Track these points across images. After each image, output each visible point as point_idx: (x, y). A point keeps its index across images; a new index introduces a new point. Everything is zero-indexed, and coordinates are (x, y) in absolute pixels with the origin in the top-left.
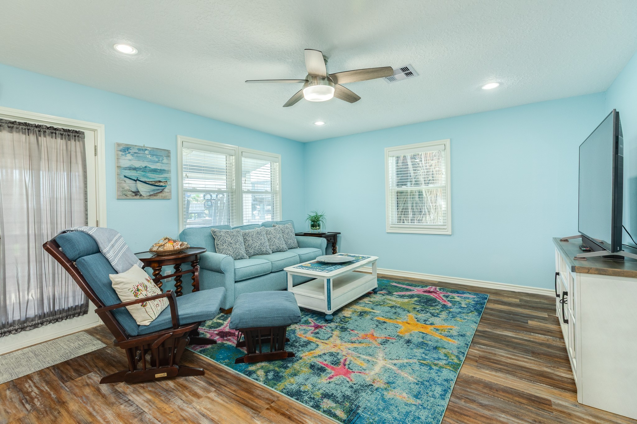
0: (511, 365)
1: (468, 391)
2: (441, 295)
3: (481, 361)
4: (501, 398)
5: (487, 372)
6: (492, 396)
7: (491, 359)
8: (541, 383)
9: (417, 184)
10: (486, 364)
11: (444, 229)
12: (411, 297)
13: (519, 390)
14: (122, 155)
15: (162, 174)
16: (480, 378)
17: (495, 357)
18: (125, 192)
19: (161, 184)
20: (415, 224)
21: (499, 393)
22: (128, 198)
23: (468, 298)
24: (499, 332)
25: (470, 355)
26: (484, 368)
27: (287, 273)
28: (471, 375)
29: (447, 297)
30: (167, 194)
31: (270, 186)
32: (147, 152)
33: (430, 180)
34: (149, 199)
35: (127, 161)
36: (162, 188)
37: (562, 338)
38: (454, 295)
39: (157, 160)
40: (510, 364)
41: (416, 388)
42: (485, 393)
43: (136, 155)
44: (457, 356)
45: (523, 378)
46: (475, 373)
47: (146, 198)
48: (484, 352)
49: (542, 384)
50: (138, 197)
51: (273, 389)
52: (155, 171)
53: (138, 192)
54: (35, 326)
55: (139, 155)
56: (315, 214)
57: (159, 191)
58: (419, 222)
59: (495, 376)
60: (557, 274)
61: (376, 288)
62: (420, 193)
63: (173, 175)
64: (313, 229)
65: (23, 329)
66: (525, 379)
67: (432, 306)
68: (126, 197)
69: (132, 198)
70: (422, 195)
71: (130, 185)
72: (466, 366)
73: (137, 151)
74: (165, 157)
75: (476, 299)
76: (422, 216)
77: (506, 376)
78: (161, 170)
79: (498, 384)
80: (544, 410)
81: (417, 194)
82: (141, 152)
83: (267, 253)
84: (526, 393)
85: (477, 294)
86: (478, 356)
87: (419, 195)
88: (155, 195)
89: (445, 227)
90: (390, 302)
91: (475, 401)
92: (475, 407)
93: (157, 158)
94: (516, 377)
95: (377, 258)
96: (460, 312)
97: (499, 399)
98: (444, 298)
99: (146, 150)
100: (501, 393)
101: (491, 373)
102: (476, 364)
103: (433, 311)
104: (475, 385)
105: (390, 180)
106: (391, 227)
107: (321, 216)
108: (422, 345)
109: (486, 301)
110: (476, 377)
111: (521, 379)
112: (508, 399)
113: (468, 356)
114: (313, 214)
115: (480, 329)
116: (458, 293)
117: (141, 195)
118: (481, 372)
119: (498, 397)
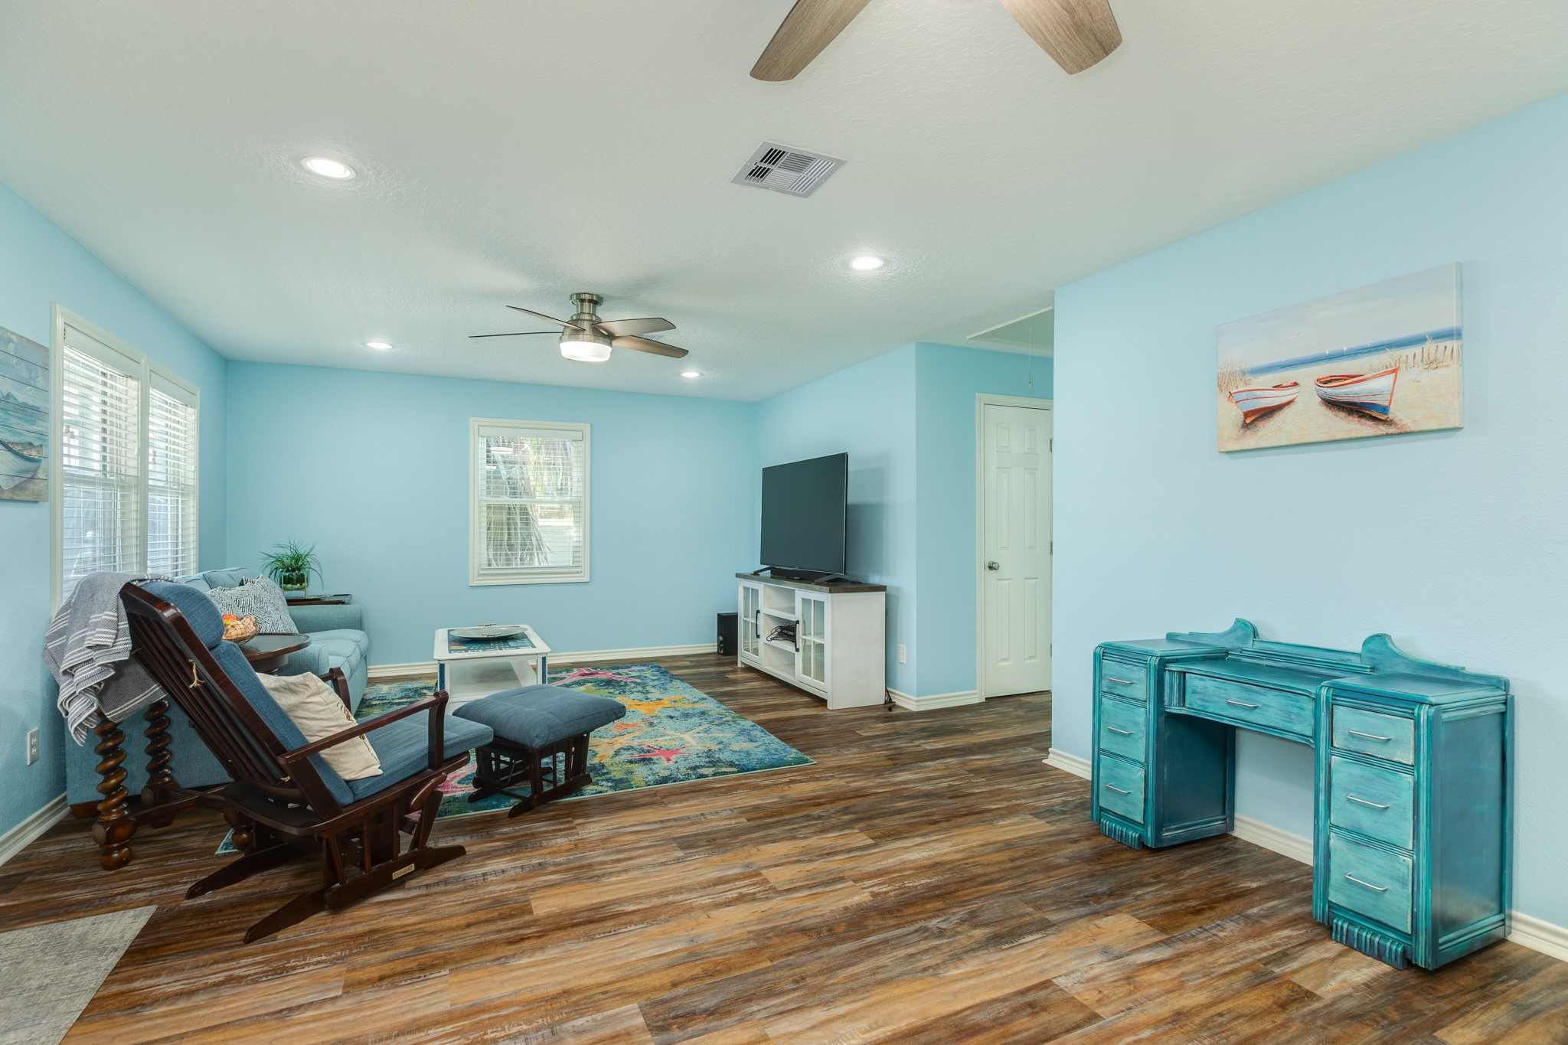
2: (609, 674)
11: (577, 573)
19: (33, 453)
30: (42, 486)
34: (11, 500)
44: (730, 712)
47: (6, 496)
64: (289, 590)
88: (22, 489)
89: (579, 570)
105: (480, 482)
106: (481, 575)
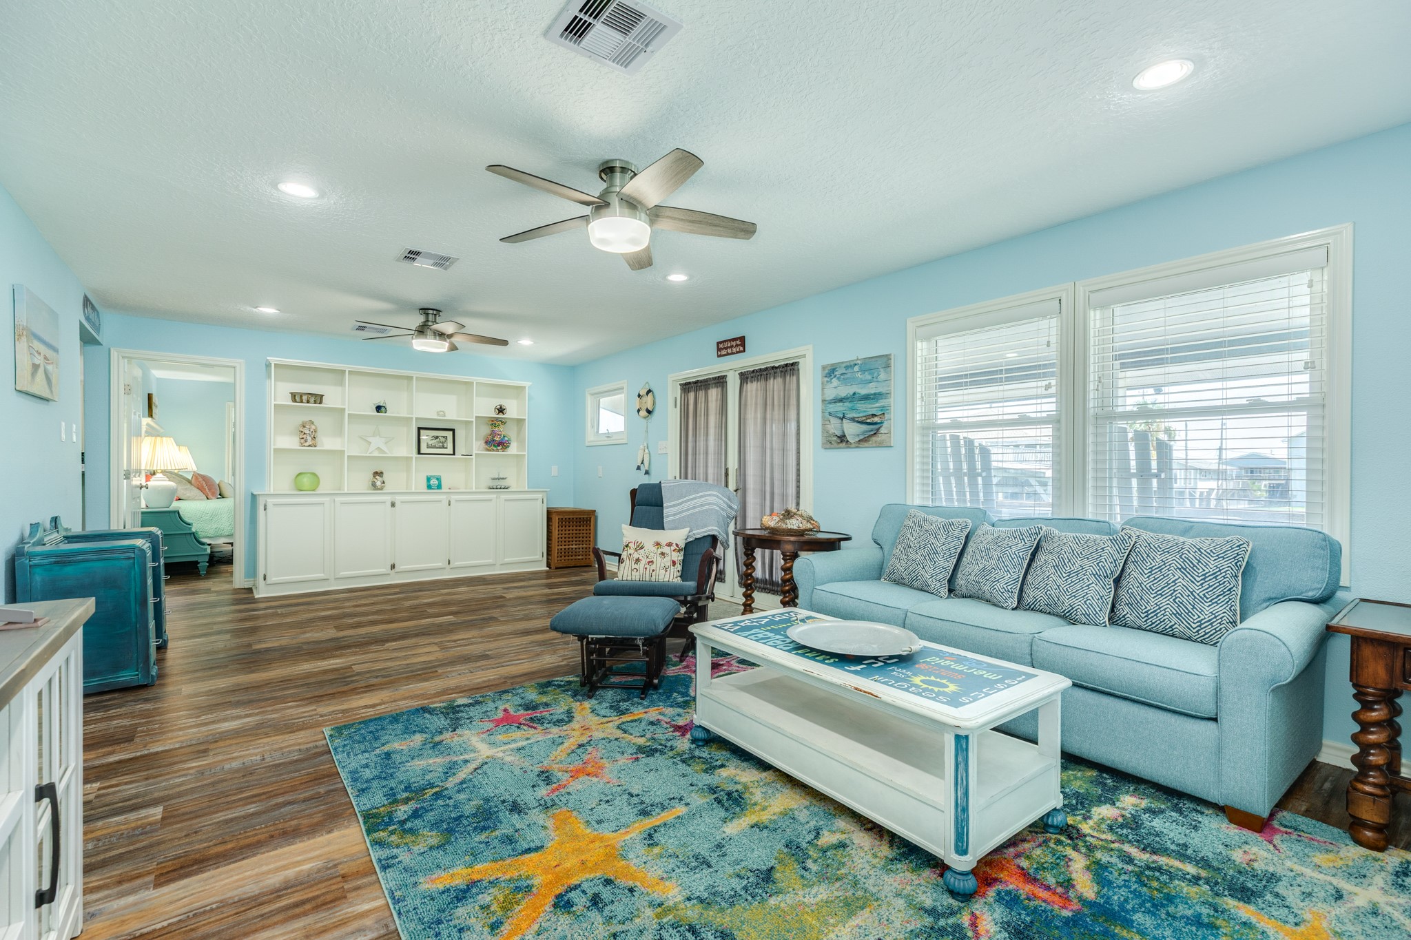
0: (254, 928)
1: (323, 805)
3: (334, 887)
4: (261, 828)
5: (307, 867)
6: (277, 822)
7: (313, 908)
8: (169, 925)
10: (320, 886)
13: (225, 865)
14: (827, 382)
15: (877, 402)
16: (314, 837)
17: (305, 927)
18: (829, 438)
19: (876, 419)
21: (267, 835)
22: (832, 446)
25: (371, 884)
26: (319, 871)
28: (336, 834)
30: (884, 437)
32: (856, 369)
34: (857, 447)
35: (837, 389)
36: (877, 426)
39: (870, 377)
40: (256, 931)
41: (397, 759)
42: (292, 819)
43: (842, 377)
45: (218, 908)
46: (329, 843)
47: (854, 445)
48: (343, 923)
49: (165, 924)
50: (844, 444)
52: (866, 398)
53: (844, 436)
55: (846, 376)
57: (872, 433)
59: (285, 868)
63: (893, 402)
66: (212, 910)
68: (831, 444)
69: (837, 446)
71: (834, 427)
72: (357, 848)
73: (844, 371)
74: (882, 370)
77: (261, 885)
78: (875, 394)
79: (273, 850)
80: (175, 859)
82: (850, 370)
84: (209, 870)
86: (348, 895)
88: (866, 441)
91: (304, 801)
92: (301, 796)
93: (870, 374)
94: (236, 899)
97: (263, 826)
99: (856, 365)
100: (262, 837)
101: (297, 869)
102: (343, 869)
104: (316, 820)
108: (485, 820)
110: (322, 835)
111: (221, 901)
112: (248, 834)
113: (374, 877)
117: (848, 441)
118: (321, 856)
119: (266, 827)
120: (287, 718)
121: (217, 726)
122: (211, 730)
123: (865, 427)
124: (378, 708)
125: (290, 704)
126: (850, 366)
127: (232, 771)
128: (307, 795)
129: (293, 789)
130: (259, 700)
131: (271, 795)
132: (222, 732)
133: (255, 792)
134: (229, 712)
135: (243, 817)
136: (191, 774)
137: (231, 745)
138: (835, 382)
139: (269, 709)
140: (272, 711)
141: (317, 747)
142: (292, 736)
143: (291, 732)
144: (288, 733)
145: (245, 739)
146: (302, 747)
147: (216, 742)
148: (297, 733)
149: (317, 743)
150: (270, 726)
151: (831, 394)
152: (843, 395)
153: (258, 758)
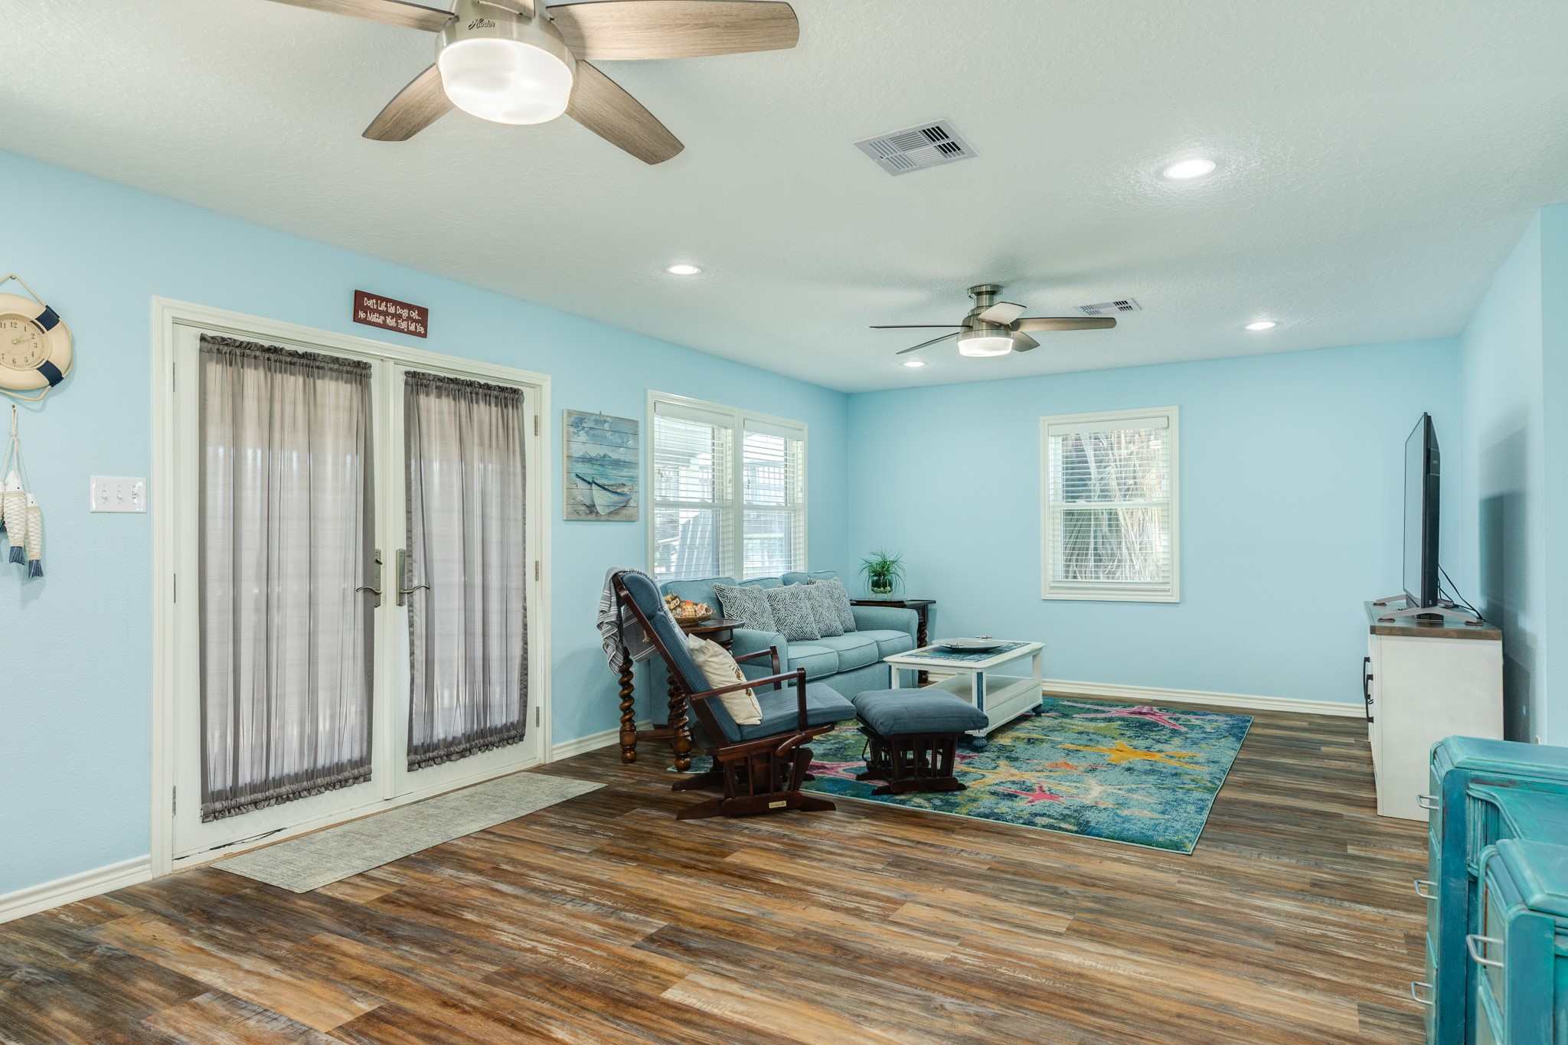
1: (1232, 809)
2: (1166, 718)
3: (1247, 786)
5: (1257, 795)
7: (1261, 785)
8: (1332, 803)
9: (1105, 495)
10: (1254, 788)
11: (1164, 591)
12: (1110, 720)
14: (573, 433)
15: (626, 470)
16: (1247, 800)
17: (1268, 782)
18: (577, 507)
19: (625, 490)
20: (1101, 580)
21: (1274, 809)
22: (580, 518)
23: (1216, 721)
24: (1272, 759)
25: (1229, 782)
26: (1251, 792)
27: (890, 667)
28: (1233, 797)
29: (1177, 720)
30: (633, 510)
31: (783, 494)
32: (606, 426)
33: (1128, 490)
34: (608, 521)
35: (583, 446)
36: (626, 498)
37: (1372, 763)
38: (1188, 717)
39: (619, 441)
40: (1290, 788)
41: (1160, 808)
42: (1256, 810)
43: (591, 432)
44: (1210, 782)
45: (1308, 799)
46: (1240, 796)
47: (603, 518)
48: (1251, 778)
50: (593, 517)
51: (953, 814)
52: (617, 464)
53: (594, 506)
54: (462, 754)
55: (595, 432)
56: (880, 559)
57: (622, 505)
58: (1108, 578)
59: (1269, 798)
60: (1367, 660)
61: (1040, 705)
62: (1113, 516)
63: (640, 471)
64: (876, 593)
65: (449, 757)
66: (1311, 800)
67: (1153, 731)
68: (577, 515)
69: (585, 517)
70: (1117, 519)
71: (583, 493)
72: (1226, 791)
73: (593, 426)
74: (631, 436)
75: (1231, 722)
76: (1116, 563)
77: (1283, 798)
78: (624, 461)
79: (1273, 803)
81: (1106, 516)
82: (599, 426)
83: (813, 636)
85: (1231, 716)
87: (1110, 520)
88: (616, 514)
89: (1167, 587)
90: (1074, 727)
91: (1242, 816)
92: (1243, 820)
93: (620, 437)
94: (1297, 799)
95: (1044, 645)
96: (1205, 738)
98: (1172, 722)
99: (606, 422)
100: (1277, 810)
101: (1262, 796)
102: (1240, 789)
103: (1157, 737)
104: (1241, 805)
105: (1052, 486)
106: (1053, 588)
107: (893, 562)
108: (1152, 772)
109: (1249, 724)
110: (1241, 799)
111: (1305, 800)
113: (1226, 783)
114: (876, 560)
115: (1240, 756)
116: (1195, 714)
117: (598, 513)
118: (1248, 795)
120: (1216, 885)
121: (1298, 910)
122: (1308, 908)
123: (615, 498)
124: (1116, 856)
125: (1202, 902)
126: (600, 420)
127: (1290, 856)
128: (1238, 820)
129: (1246, 826)
130: (1237, 926)
131: (1264, 829)
132: (1294, 899)
133: (1276, 835)
134: (1282, 925)
135: (1286, 823)
136: (1327, 867)
137: (1286, 880)
138: (583, 437)
139: (1230, 907)
140: (1227, 902)
141: (1208, 846)
142: (1223, 864)
143: (1221, 868)
144: (1225, 869)
145: (1271, 881)
146: (1220, 851)
147: (1302, 890)
148: (1216, 865)
149: (1205, 848)
150: (1239, 884)
151: (578, 450)
152: (593, 454)
153: (1263, 858)
